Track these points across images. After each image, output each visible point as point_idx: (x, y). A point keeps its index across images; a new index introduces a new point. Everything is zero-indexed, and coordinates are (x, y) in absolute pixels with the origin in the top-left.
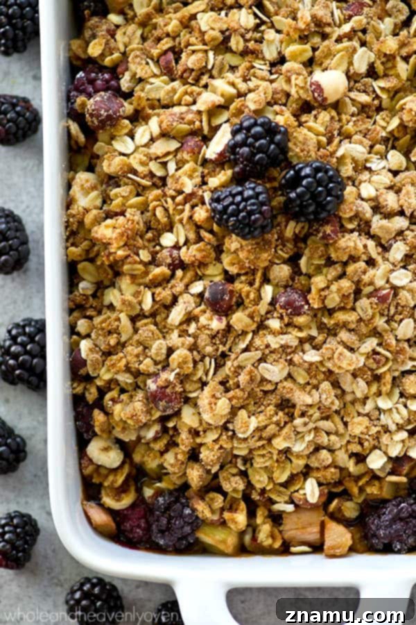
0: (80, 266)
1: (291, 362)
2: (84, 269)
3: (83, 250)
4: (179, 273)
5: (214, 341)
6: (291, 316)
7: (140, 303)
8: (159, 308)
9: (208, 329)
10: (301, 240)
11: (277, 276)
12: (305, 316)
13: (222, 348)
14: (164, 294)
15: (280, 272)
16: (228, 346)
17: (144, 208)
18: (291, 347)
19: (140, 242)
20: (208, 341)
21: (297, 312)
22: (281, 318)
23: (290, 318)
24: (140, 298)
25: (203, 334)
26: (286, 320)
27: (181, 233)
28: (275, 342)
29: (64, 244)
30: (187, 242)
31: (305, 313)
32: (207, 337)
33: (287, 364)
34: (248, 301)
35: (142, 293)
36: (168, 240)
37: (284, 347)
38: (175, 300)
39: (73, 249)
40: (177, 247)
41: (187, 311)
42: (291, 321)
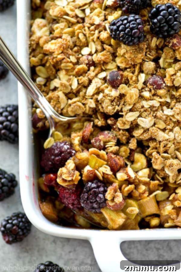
0: (37, 69)
1: (155, 117)
2: (40, 70)
3: (39, 59)
4: (92, 68)
5: (112, 104)
6: (156, 90)
7: (71, 85)
8: (81, 88)
9: (110, 96)
10: (159, 49)
11: (147, 68)
12: (163, 89)
13: (117, 108)
14: (84, 79)
15: (149, 66)
16: (120, 107)
17: (72, 34)
18: (156, 107)
19: (70, 52)
20: (109, 103)
21: (159, 87)
22: (150, 91)
23: (155, 91)
24: (71, 82)
25: (107, 99)
26: (153, 91)
27: (93, 47)
28: (146, 104)
29: (28, 57)
30: (96, 52)
31: (163, 88)
32: (109, 101)
33: (153, 117)
34: (132, 81)
35: (72, 79)
36: (85, 51)
37: (152, 107)
38: (90, 81)
39: (33, 59)
40: (91, 54)
41: (97, 87)
42: (156, 92)
